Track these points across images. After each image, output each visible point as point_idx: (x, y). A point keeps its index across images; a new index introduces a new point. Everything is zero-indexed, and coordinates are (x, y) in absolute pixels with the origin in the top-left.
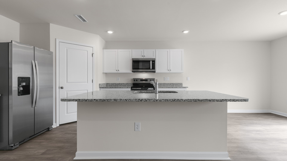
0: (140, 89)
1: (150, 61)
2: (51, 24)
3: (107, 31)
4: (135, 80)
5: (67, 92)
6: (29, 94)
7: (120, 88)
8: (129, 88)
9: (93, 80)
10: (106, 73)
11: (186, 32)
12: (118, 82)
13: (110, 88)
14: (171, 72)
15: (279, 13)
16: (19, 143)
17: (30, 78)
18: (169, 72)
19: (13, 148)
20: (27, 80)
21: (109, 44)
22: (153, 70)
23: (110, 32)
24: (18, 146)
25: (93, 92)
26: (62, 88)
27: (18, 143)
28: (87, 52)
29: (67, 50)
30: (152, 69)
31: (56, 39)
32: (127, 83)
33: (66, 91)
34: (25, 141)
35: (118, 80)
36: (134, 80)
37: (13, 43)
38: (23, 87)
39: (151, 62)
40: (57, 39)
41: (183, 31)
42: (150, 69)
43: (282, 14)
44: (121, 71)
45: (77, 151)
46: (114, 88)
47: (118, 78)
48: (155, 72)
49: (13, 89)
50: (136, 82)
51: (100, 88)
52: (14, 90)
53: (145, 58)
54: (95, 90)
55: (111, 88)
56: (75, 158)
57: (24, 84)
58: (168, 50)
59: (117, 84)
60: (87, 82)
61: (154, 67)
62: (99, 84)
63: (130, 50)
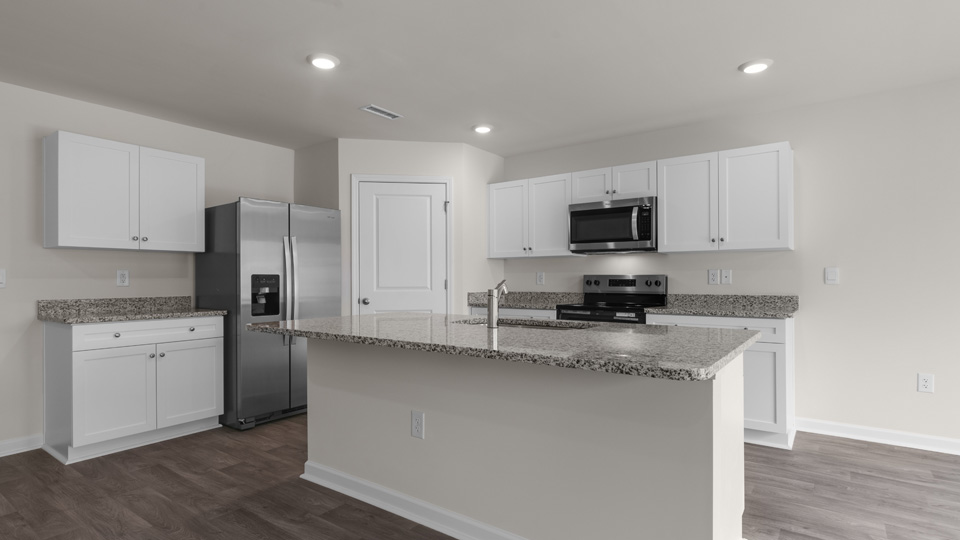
0: (589, 313)
1: (629, 210)
2: (340, 140)
3: (473, 128)
4: (589, 281)
6: (277, 313)
8: (551, 309)
9: (446, 281)
10: (505, 260)
12: (539, 290)
14: (724, 247)
16: (257, 420)
17: (278, 276)
18: (715, 247)
19: (243, 427)
20: (272, 280)
21: (512, 163)
22: (647, 244)
23: (483, 130)
24: (253, 425)
25: (446, 318)
26: (365, 302)
27: (253, 419)
28: (429, 199)
29: (377, 200)
30: (640, 238)
31: (351, 174)
32: (567, 291)
34: (272, 419)
36: (588, 283)
37: (242, 202)
38: (266, 296)
39: (635, 214)
40: (353, 175)
41: (741, 68)
42: (631, 239)
44: (537, 252)
45: (307, 460)
47: (539, 274)
48: (654, 249)
49: (242, 303)
50: (594, 289)
51: (471, 305)
52: (245, 306)
53: (615, 198)
54: (453, 312)
56: (301, 476)
57: (267, 290)
58: (712, 156)
59: (537, 293)
60: (429, 286)
61: (647, 235)
62: (469, 294)
63: (566, 176)
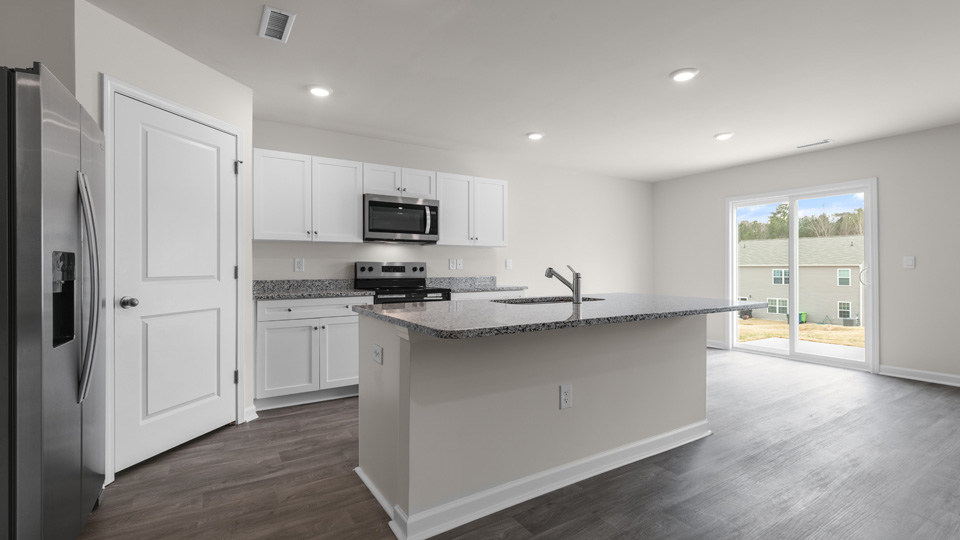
0: (404, 296)
1: (424, 208)
3: (306, 88)
5: (146, 321)
7: (337, 296)
8: (370, 295)
9: (236, 268)
11: (535, 137)
12: (299, 277)
13: (299, 297)
14: (478, 243)
15: (716, 136)
18: (471, 243)
22: (432, 237)
23: (320, 93)
26: (130, 304)
28: (215, 150)
30: (431, 233)
31: (101, 76)
32: (334, 278)
33: (142, 318)
35: (297, 269)
36: (356, 269)
39: (428, 213)
40: (106, 78)
41: (528, 134)
42: (425, 233)
43: (719, 138)
44: (322, 237)
46: (315, 297)
47: (297, 260)
48: (436, 243)
50: (369, 275)
53: (404, 195)
55: (304, 297)
58: (470, 179)
59: (297, 281)
60: (216, 275)
61: (434, 230)
63: (359, 164)
